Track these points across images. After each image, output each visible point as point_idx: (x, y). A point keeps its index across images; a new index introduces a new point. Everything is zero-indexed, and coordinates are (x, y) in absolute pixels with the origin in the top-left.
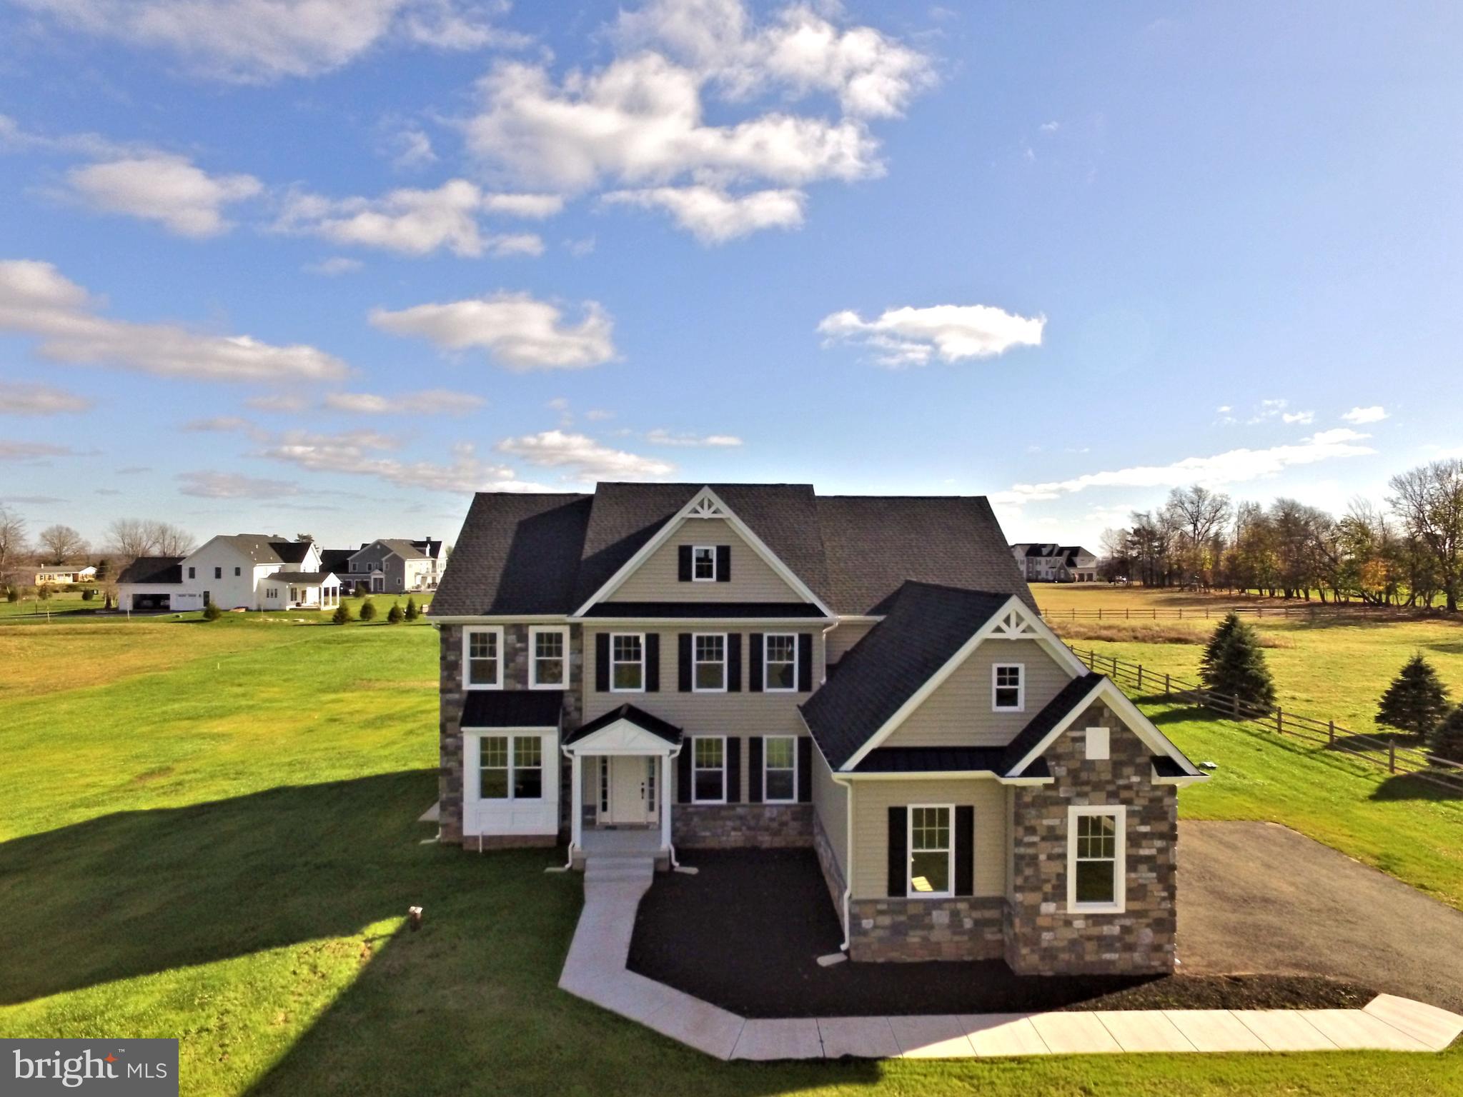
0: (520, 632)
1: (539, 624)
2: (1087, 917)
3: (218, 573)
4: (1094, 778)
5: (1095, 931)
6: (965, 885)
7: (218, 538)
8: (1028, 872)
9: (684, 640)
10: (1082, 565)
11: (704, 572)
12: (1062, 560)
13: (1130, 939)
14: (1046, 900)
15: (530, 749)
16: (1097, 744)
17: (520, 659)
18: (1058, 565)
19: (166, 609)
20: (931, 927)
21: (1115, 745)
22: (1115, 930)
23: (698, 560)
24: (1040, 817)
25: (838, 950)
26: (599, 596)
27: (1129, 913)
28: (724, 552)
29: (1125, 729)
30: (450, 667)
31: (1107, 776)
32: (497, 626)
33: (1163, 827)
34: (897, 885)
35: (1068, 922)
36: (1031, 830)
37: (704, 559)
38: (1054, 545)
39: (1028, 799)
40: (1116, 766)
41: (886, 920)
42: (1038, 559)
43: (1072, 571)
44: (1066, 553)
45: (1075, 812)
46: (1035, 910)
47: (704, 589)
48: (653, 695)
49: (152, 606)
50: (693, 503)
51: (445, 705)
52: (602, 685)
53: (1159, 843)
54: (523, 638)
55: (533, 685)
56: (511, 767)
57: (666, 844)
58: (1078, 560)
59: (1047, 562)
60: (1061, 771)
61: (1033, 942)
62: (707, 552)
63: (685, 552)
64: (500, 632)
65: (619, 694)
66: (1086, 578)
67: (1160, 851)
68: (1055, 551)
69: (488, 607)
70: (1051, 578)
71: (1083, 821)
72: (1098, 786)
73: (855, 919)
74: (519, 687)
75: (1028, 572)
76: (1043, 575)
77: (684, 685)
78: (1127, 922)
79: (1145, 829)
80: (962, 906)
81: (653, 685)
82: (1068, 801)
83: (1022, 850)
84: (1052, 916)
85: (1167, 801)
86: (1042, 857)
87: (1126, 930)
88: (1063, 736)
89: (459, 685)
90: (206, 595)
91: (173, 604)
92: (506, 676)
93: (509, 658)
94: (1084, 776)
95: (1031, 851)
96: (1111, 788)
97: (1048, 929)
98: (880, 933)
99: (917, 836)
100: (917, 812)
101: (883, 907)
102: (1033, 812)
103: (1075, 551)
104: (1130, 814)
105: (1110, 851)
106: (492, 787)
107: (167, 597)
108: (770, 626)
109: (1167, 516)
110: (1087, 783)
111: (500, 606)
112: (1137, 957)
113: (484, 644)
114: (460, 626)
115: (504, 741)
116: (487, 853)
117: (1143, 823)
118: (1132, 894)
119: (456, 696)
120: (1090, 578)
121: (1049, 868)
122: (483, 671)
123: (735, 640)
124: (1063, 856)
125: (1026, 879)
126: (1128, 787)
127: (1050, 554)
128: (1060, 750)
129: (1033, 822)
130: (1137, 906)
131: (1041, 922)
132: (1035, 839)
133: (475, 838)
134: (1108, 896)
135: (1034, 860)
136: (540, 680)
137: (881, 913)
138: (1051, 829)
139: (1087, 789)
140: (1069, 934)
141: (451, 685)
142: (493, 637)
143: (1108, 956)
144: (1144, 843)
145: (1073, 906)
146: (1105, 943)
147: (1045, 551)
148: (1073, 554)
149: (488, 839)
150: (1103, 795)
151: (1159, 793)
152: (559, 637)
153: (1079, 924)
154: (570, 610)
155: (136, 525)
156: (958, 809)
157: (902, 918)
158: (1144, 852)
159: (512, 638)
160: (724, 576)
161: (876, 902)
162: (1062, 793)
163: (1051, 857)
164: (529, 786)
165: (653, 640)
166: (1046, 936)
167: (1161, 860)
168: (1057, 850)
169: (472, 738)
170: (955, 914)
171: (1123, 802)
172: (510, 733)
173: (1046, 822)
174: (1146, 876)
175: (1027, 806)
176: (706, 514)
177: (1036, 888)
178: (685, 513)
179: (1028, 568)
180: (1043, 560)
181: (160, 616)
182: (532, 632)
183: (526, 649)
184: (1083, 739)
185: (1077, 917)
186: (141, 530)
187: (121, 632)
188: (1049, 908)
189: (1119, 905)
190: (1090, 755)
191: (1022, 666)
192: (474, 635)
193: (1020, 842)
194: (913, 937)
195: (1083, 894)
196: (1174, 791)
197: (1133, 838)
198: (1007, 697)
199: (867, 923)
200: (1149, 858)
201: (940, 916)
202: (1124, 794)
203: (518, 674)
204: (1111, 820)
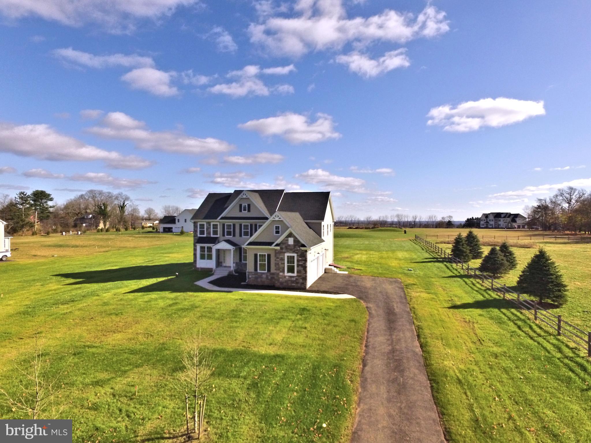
0: (209, 224)
1: (213, 222)
2: (289, 276)
3: (186, 221)
4: (290, 248)
5: (290, 279)
6: (269, 270)
7: (185, 210)
8: (277, 266)
9: (241, 225)
10: (519, 221)
11: (245, 210)
12: (509, 219)
13: (297, 281)
14: (281, 272)
15: (210, 249)
16: (291, 241)
17: (209, 230)
18: (508, 221)
19: (172, 232)
20: (262, 278)
21: (294, 241)
22: (294, 279)
24: (279, 255)
25: (245, 282)
26: (223, 215)
27: (297, 276)
28: (249, 206)
29: (296, 238)
30: (195, 231)
31: (293, 248)
32: (204, 222)
33: (304, 259)
34: (256, 269)
35: (285, 277)
36: (278, 258)
37: (245, 207)
38: (507, 213)
39: (277, 252)
40: (295, 246)
41: (254, 276)
42: (500, 219)
43: (514, 224)
44: (512, 216)
45: (286, 255)
46: (278, 274)
47: (245, 214)
48: (234, 238)
49: (168, 230)
50: (242, 194)
51: (194, 239)
52: (224, 235)
53: (303, 262)
54: (210, 225)
55: (212, 236)
56: (206, 253)
57: (232, 269)
58: (517, 219)
59: (503, 221)
60: (284, 246)
61: (278, 280)
62: (245, 205)
63: (241, 206)
64: (205, 223)
65: (227, 237)
66: (521, 227)
68: (507, 216)
69: (203, 218)
70: (504, 227)
71: (288, 257)
72: (291, 250)
73: (248, 275)
74: (209, 236)
75: (495, 225)
76: (502, 226)
77: (241, 236)
78: (297, 278)
79: (300, 259)
80: (268, 274)
81: (234, 235)
82: (285, 253)
84: (282, 276)
85: (305, 253)
86: (280, 263)
87: (297, 279)
88: (284, 239)
89: (197, 235)
90: (182, 227)
91: (174, 230)
92: (207, 233)
93: (207, 229)
94: (288, 247)
95: (278, 262)
96: (293, 250)
97: (281, 278)
98: (253, 279)
99: (260, 260)
100: (260, 255)
101: (253, 273)
103: (517, 216)
104: (297, 256)
105: (294, 263)
106: (202, 257)
107: (172, 228)
108: (259, 223)
109: (554, 200)
111: (205, 218)
112: (299, 285)
113: (202, 226)
114: (197, 222)
115: (205, 247)
116: (201, 271)
117: (300, 257)
118: (298, 272)
119: (196, 238)
120: (523, 227)
121: (281, 266)
122: (202, 232)
123: (251, 225)
124: (284, 264)
125: (277, 268)
126: (297, 250)
127: (505, 217)
128: (283, 242)
129: (278, 256)
130: (299, 274)
131: (280, 277)
132: (278, 260)
133: (199, 268)
134: (293, 272)
135: (278, 264)
136: (213, 235)
137: (253, 275)
138: (282, 258)
139: (289, 250)
140: (285, 279)
142: (204, 225)
143: (293, 284)
145: (286, 274)
146: (293, 282)
147: (502, 216)
148: (515, 217)
149: (202, 269)
150: (292, 252)
151: (303, 252)
152: (217, 225)
153: (287, 277)
154: (216, 219)
155: (169, 207)
156: (268, 255)
157: (257, 276)
158: (300, 263)
159: (208, 225)
160: (249, 211)
161: (251, 272)
162: (284, 251)
163: (282, 264)
164: (210, 257)
165: (234, 225)
166: (281, 279)
167: (303, 265)
168: (283, 262)
169: (198, 246)
170: (267, 276)
171: (296, 253)
172: (206, 245)
173: (281, 256)
174: (301, 268)
176: (244, 197)
177: (279, 270)
178: (240, 196)
179: (495, 223)
180: (502, 219)
181: (169, 233)
182: (212, 224)
183: (210, 228)
184: (288, 240)
186: (171, 209)
187: (158, 237)
188: (281, 274)
189: (295, 274)
190: (289, 243)
191: (280, 226)
192: (200, 225)
193: (275, 260)
194: (259, 280)
195: (288, 272)
196: (306, 251)
197: (298, 261)
198: (277, 232)
199: (250, 276)
200: (301, 265)
201: (264, 276)
202: (296, 251)
203: (209, 233)
204: (294, 257)
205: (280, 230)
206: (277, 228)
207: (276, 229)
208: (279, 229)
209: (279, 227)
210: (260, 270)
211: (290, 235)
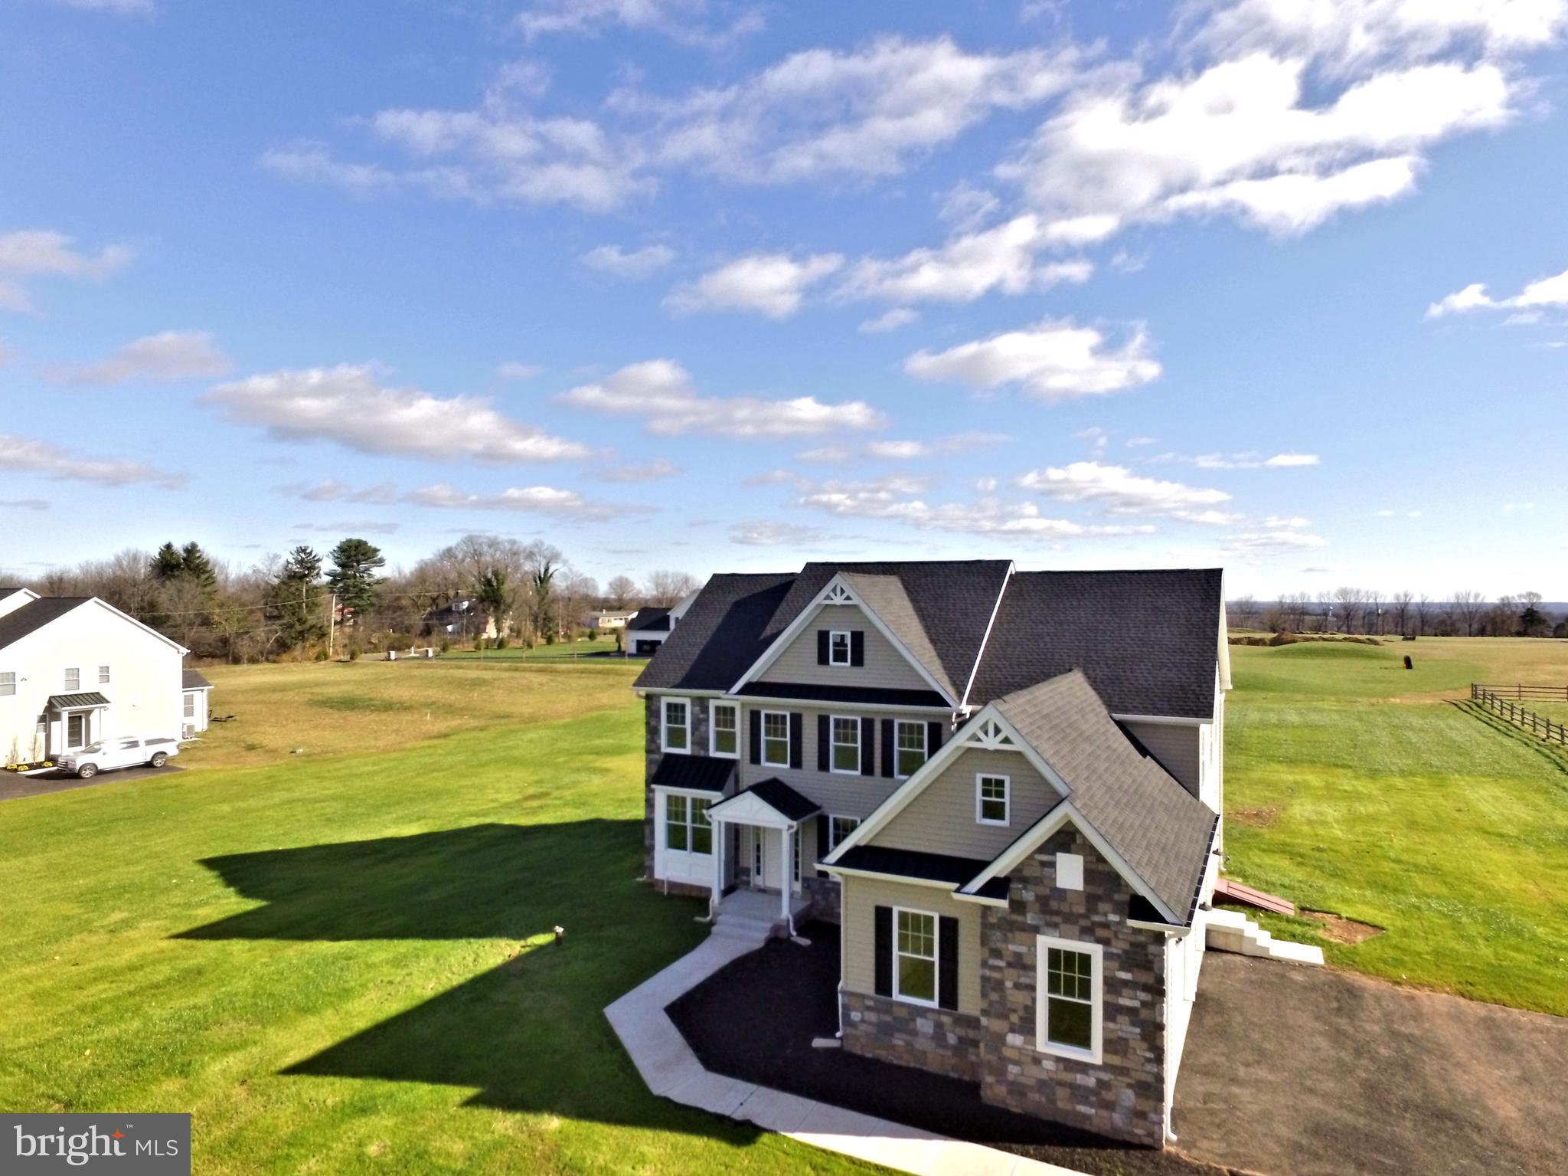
0: (702, 703)
1: (716, 700)
2: (1058, 1060)
4: (1065, 908)
5: (1067, 1077)
6: (949, 998)
8: (994, 996)
9: (823, 721)
11: (840, 656)
13: (1107, 1097)
14: (1013, 1031)
15: (703, 811)
16: (1069, 873)
17: (703, 728)
20: (914, 1033)
21: (1089, 875)
22: (1090, 1083)
23: (835, 644)
24: (1006, 941)
25: (834, 1037)
26: (750, 675)
27: (1106, 1067)
28: (858, 638)
29: (1101, 859)
30: (652, 732)
31: (1080, 910)
32: (685, 697)
33: (1146, 978)
34: (883, 984)
35: (1037, 1059)
36: (997, 953)
37: (841, 643)
39: (993, 920)
40: (1091, 900)
41: (872, 1017)
45: (1045, 943)
46: (1000, 1039)
47: (840, 673)
48: (795, 771)
49: (647, 651)
50: (827, 590)
51: (649, 763)
52: (755, 759)
53: (1143, 996)
54: (705, 709)
55: (713, 753)
56: (689, 823)
57: (785, 913)
60: (1029, 898)
61: (1000, 1072)
62: (843, 637)
63: (823, 636)
64: (687, 702)
65: (769, 770)
67: (1144, 1004)
69: (678, 681)
71: (1054, 955)
72: (1070, 918)
73: (844, 1006)
74: (702, 753)
77: (823, 765)
78: (1105, 1076)
79: (1125, 977)
80: (945, 1019)
81: (797, 763)
82: (1036, 930)
83: (988, 973)
84: (1020, 1051)
85: (1152, 949)
86: (1009, 984)
87: (1103, 1086)
88: (1030, 857)
89: (659, 748)
92: (693, 743)
93: (694, 728)
94: (1054, 905)
95: (996, 975)
96: (1083, 922)
97: (1017, 1063)
98: (871, 1029)
99: (903, 939)
100: (902, 916)
101: (871, 1003)
102: (998, 934)
104: (1107, 956)
105: (1085, 994)
106: (676, 839)
108: (902, 714)
110: (1058, 913)
111: (687, 682)
112: (1117, 1120)
113: (676, 711)
114: (658, 696)
115: (684, 799)
116: (670, 896)
117: (1122, 969)
118: (1109, 1045)
119: (656, 757)
121: (1018, 998)
122: (676, 737)
123: (868, 724)
124: (1032, 988)
125: (991, 1004)
126: (1106, 925)
128: (1027, 873)
129: (1000, 945)
130: (1116, 1060)
131: (1007, 1053)
132: (1001, 963)
133: (663, 883)
134: (1083, 1043)
135: (999, 985)
136: (718, 749)
137: (868, 1008)
138: (1019, 956)
139: (1057, 919)
140: (1034, 1072)
141: (653, 747)
142: (683, 707)
143: (1082, 1110)
144: (1125, 992)
145: (1042, 1043)
146: (1079, 1094)
149: (673, 885)
150: (1076, 929)
151: (1141, 938)
152: (731, 712)
153: (1048, 1065)
154: (728, 687)
156: (942, 919)
157: (887, 1018)
158: (1125, 1003)
159: (697, 709)
160: (858, 661)
161: (863, 997)
162: (1030, 919)
163: (1017, 986)
164: (702, 845)
165: (797, 719)
166: (1013, 1070)
167: (1144, 1014)
168: (1024, 980)
169: (662, 795)
170: (939, 1026)
171: (1098, 941)
172: (689, 794)
173: (1011, 947)
174: (1129, 1030)
175: (992, 926)
176: (839, 600)
177: (1004, 1016)
178: (820, 599)
182: (712, 704)
183: (707, 720)
184: (1052, 865)
185: (1049, 1057)
188: (1015, 1040)
189: (1095, 1055)
190: (1061, 884)
191: (1007, 780)
192: (669, 706)
193: (984, 964)
194: (899, 1041)
195: (1055, 1035)
196: (1160, 939)
197: (1112, 985)
198: (993, 810)
199: (856, 1016)
200: (1131, 1012)
201: (925, 1026)
202: (1100, 932)
203: (701, 742)
204: (1085, 960)
205: (1007, 799)
206: (993, 787)
207: (986, 793)
208: (1001, 794)
209: (1000, 783)
210: (902, 991)
211: (1066, 839)
